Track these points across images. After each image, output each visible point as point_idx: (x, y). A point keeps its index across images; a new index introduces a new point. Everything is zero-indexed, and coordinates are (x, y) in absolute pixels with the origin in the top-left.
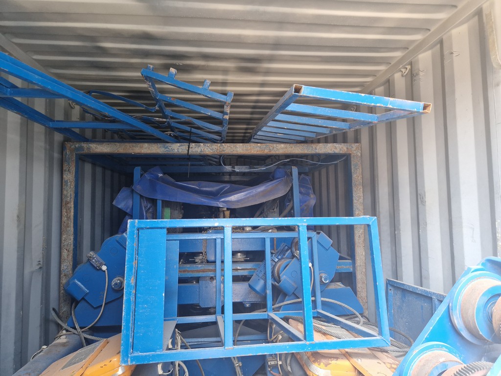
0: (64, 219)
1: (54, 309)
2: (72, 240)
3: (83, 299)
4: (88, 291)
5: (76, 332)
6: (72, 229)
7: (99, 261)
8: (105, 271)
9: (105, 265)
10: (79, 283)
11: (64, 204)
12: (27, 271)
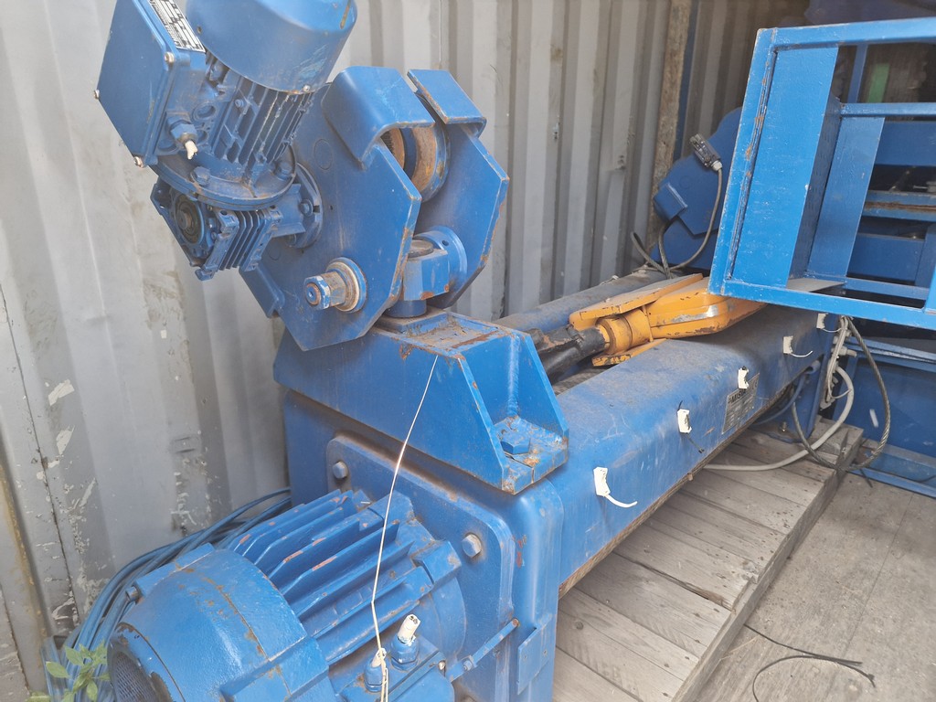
0: (667, 85)
1: (636, 236)
2: (675, 125)
3: (677, 218)
4: (686, 206)
5: (661, 269)
6: (676, 105)
7: (709, 152)
8: (717, 172)
9: (719, 160)
10: (673, 190)
11: (668, 56)
12: (604, 170)
